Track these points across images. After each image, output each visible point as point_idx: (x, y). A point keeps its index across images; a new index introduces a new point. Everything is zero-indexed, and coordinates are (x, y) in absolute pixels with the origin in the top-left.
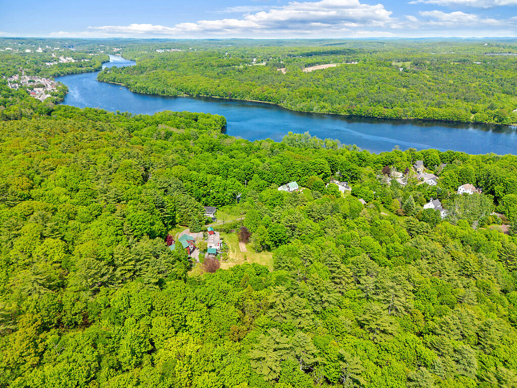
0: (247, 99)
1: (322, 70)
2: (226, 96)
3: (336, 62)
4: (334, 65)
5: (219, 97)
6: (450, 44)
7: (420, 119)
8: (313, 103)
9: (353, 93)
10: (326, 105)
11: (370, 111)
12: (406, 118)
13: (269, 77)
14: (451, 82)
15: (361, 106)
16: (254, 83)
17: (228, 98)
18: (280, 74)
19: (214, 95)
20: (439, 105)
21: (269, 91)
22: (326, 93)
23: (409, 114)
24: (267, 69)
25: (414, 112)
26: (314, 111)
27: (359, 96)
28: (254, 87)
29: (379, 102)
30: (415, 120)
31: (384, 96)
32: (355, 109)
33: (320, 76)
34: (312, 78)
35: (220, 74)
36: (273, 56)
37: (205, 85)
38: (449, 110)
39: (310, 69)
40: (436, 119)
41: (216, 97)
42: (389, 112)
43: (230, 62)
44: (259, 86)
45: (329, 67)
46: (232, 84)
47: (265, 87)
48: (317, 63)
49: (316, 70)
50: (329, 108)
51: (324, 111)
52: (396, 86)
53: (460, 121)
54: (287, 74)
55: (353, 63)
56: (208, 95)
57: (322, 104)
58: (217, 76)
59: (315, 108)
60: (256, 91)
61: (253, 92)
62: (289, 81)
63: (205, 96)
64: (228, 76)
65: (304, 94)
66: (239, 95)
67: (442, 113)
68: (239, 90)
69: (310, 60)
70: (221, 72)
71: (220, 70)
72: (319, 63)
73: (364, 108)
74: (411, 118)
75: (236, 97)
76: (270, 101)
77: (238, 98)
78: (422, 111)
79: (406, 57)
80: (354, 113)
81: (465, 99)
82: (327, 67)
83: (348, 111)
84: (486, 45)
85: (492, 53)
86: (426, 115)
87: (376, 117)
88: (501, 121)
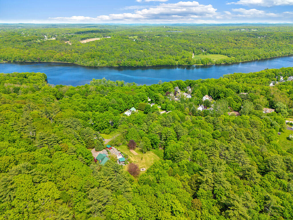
0: (52, 61)
1: (93, 42)
2: (36, 60)
3: (98, 37)
4: (99, 39)
5: (30, 61)
6: (148, 27)
7: (155, 66)
8: (96, 61)
9: (117, 54)
10: (105, 61)
11: (129, 64)
12: (148, 66)
13: (62, 47)
14: (161, 46)
15: (124, 61)
16: (54, 51)
17: (37, 61)
18: (67, 45)
19: (27, 60)
20: (161, 58)
21: (66, 55)
22: (102, 55)
23: (149, 63)
24: (58, 42)
25: (151, 62)
26: (98, 65)
27: (121, 56)
28: (55, 54)
29: (132, 58)
30: (152, 66)
31: (134, 55)
32: (122, 63)
33: (94, 45)
34: (89, 47)
35: (27, 47)
36: (57, 34)
37: (19, 54)
38: (167, 60)
39: (85, 41)
40: (162, 65)
41: (29, 61)
42: (139, 63)
43: (30, 38)
44: (58, 52)
45: (96, 40)
46: (39, 52)
47: (63, 53)
48: (87, 38)
49: (89, 42)
50: (106, 64)
51: (104, 65)
52: (137, 49)
53: (172, 65)
54: (72, 45)
55: (107, 37)
56: (22, 60)
57: (101, 61)
58: (25, 47)
59: (98, 64)
60: (57, 55)
61: (55, 56)
62: (77, 49)
63: (20, 61)
64: (33, 47)
65: (89, 56)
66: (46, 59)
67: (164, 61)
68: (44, 56)
69: (82, 36)
70: (27, 45)
71: (25, 44)
72: (88, 38)
73: (125, 62)
74: (150, 65)
75: (43, 60)
76: (68, 61)
77: (45, 61)
78: (155, 61)
79: (132, 34)
80: (121, 65)
81: (170, 54)
82: (95, 40)
83: (117, 64)
84: (165, 27)
85: (169, 31)
86: (157, 64)
87: (133, 66)
88: (189, 63)
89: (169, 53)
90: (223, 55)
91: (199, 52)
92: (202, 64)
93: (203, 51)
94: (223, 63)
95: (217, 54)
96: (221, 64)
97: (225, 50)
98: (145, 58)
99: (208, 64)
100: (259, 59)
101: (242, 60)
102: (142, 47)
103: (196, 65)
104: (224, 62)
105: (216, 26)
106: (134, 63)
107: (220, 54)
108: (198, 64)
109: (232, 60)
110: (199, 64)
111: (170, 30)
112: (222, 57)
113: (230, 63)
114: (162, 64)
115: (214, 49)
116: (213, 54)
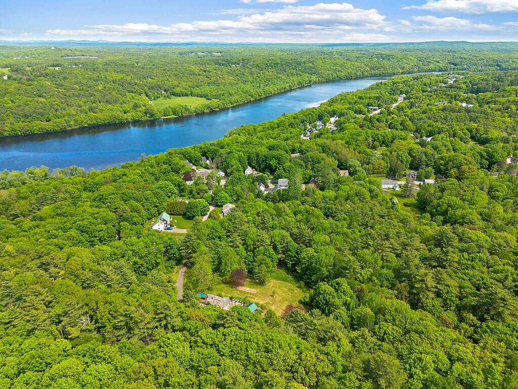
7: (85, 127)
11: (25, 128)
12: (70, 128)
14: (77, 87)
15: (12, 124)
20: (92, 110)
23: (72, 123)
25: (76, 121)
30: (80, 128)
31: (28, 109)
40: (100, 124)
42: (49, 126)
52: (30, 97)
53: (121, 123)
67: (102, 117)
74: (76, 127)
78: (85, 119)
81: (107, 102)
84: (53, 48)
85: (68, 56)
86: (89, 122)
87: (37, 133)
88: (152, 116)
89: (105, 100)
90: (198, 96)
91: (156, 94)
92: (175, 115)
93: (163, 92)
94: (208, 111)
95: (187, 95)
96: (203, 112)
97: (197, 88)
98: (58, 113)
99: (184, 115)
100: (252, 100)
101: (232, 103)
102: (39, 90)
103: (165, 117)
104: (208, 108)
105: (153, 47)
106: (38, 125)
107: (191, 96)
108: (167, 115)
109: (219, 105)
110: (169, 115)
111: (69, 54)
112: (198, 100)
113: (217, 109)
114: (100, 122)
115: (179, 88)
116: (180, 96)
